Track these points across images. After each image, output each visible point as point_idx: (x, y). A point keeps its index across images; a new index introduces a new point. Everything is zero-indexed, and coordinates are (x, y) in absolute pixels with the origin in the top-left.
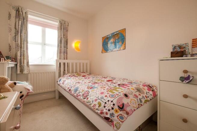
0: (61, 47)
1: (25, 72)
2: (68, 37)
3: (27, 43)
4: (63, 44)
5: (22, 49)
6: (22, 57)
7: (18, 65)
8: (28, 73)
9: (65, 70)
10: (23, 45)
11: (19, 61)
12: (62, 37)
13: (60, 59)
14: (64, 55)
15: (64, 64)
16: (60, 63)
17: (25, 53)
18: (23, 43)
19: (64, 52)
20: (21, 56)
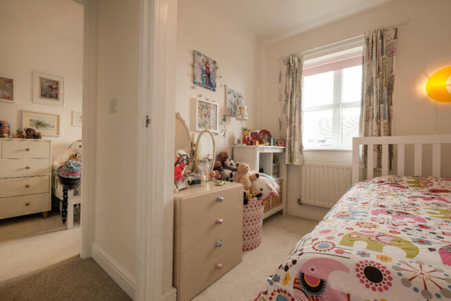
0: (370, 105)
1: (296, 162)
2: (394, 70)
3: (300, 111)
4: (375, 95)
5: (293, 124)
6: (292, 137)
7: (287, 150)
8: (300, 164)
9: (379, 165)
10: (293, 118)
11: (287, 145)
12: (373, 78)
13: (366, 135)
14: (379, 124)
15: (379, 148)
16: (366, 147)
17: (297, 129)
18: (294, 113)
19: (379, 117)
20: (290, 136)
